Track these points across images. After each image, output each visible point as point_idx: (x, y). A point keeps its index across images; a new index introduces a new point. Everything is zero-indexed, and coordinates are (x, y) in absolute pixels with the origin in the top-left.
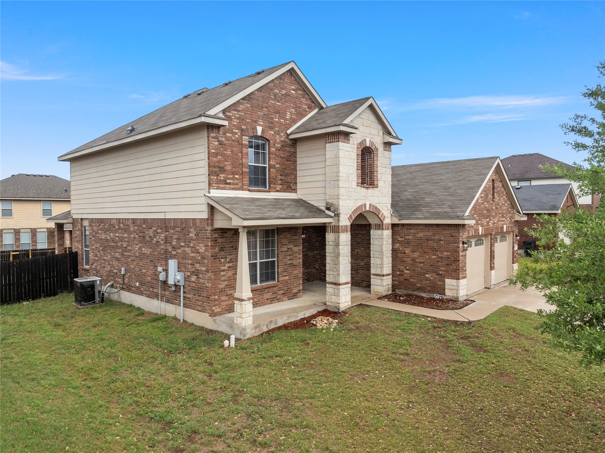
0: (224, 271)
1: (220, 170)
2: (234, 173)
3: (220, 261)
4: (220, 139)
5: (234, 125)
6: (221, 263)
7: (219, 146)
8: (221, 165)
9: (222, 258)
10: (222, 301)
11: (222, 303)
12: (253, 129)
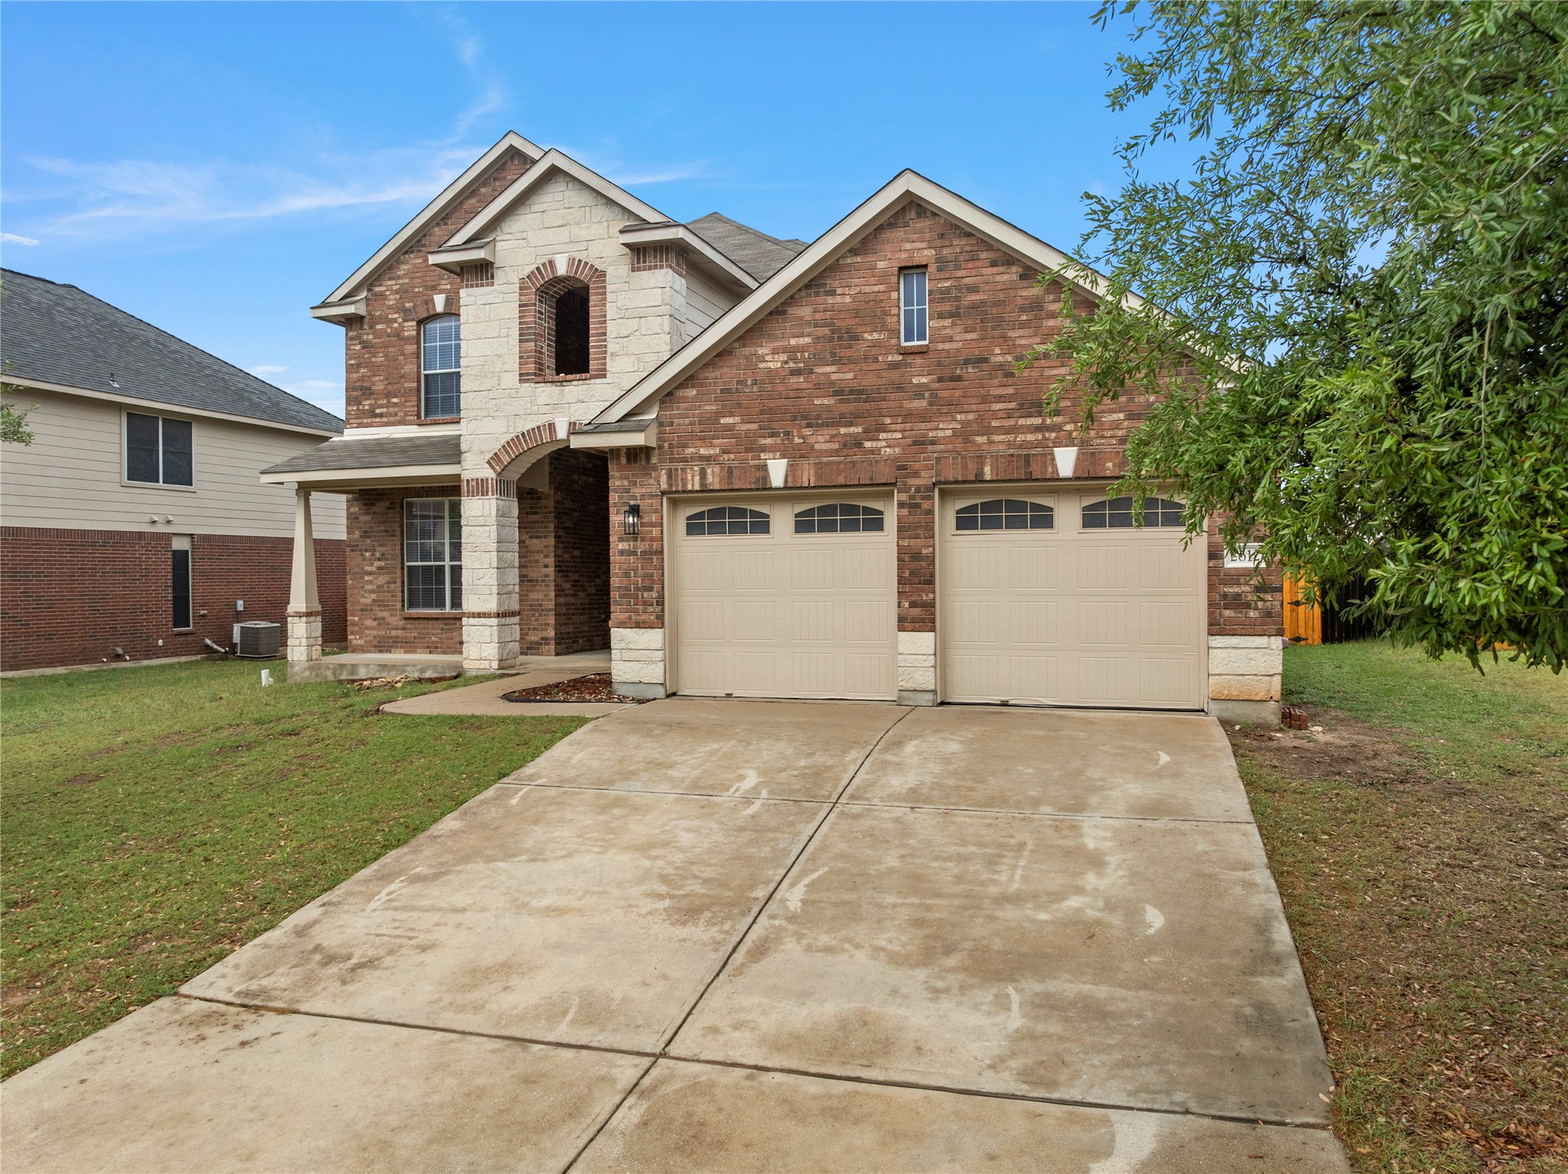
0: (370, 573)
1: (364, 394)
2: (388, 395)
3: (362, 555)
4: (365, 337)
5: (389, 307)
6: (364, 560)
7: (363, 351)
8: (366, 384)
9: (366, 550)
10: (367, 628)
11: (367, 632)
12: (427, 303)
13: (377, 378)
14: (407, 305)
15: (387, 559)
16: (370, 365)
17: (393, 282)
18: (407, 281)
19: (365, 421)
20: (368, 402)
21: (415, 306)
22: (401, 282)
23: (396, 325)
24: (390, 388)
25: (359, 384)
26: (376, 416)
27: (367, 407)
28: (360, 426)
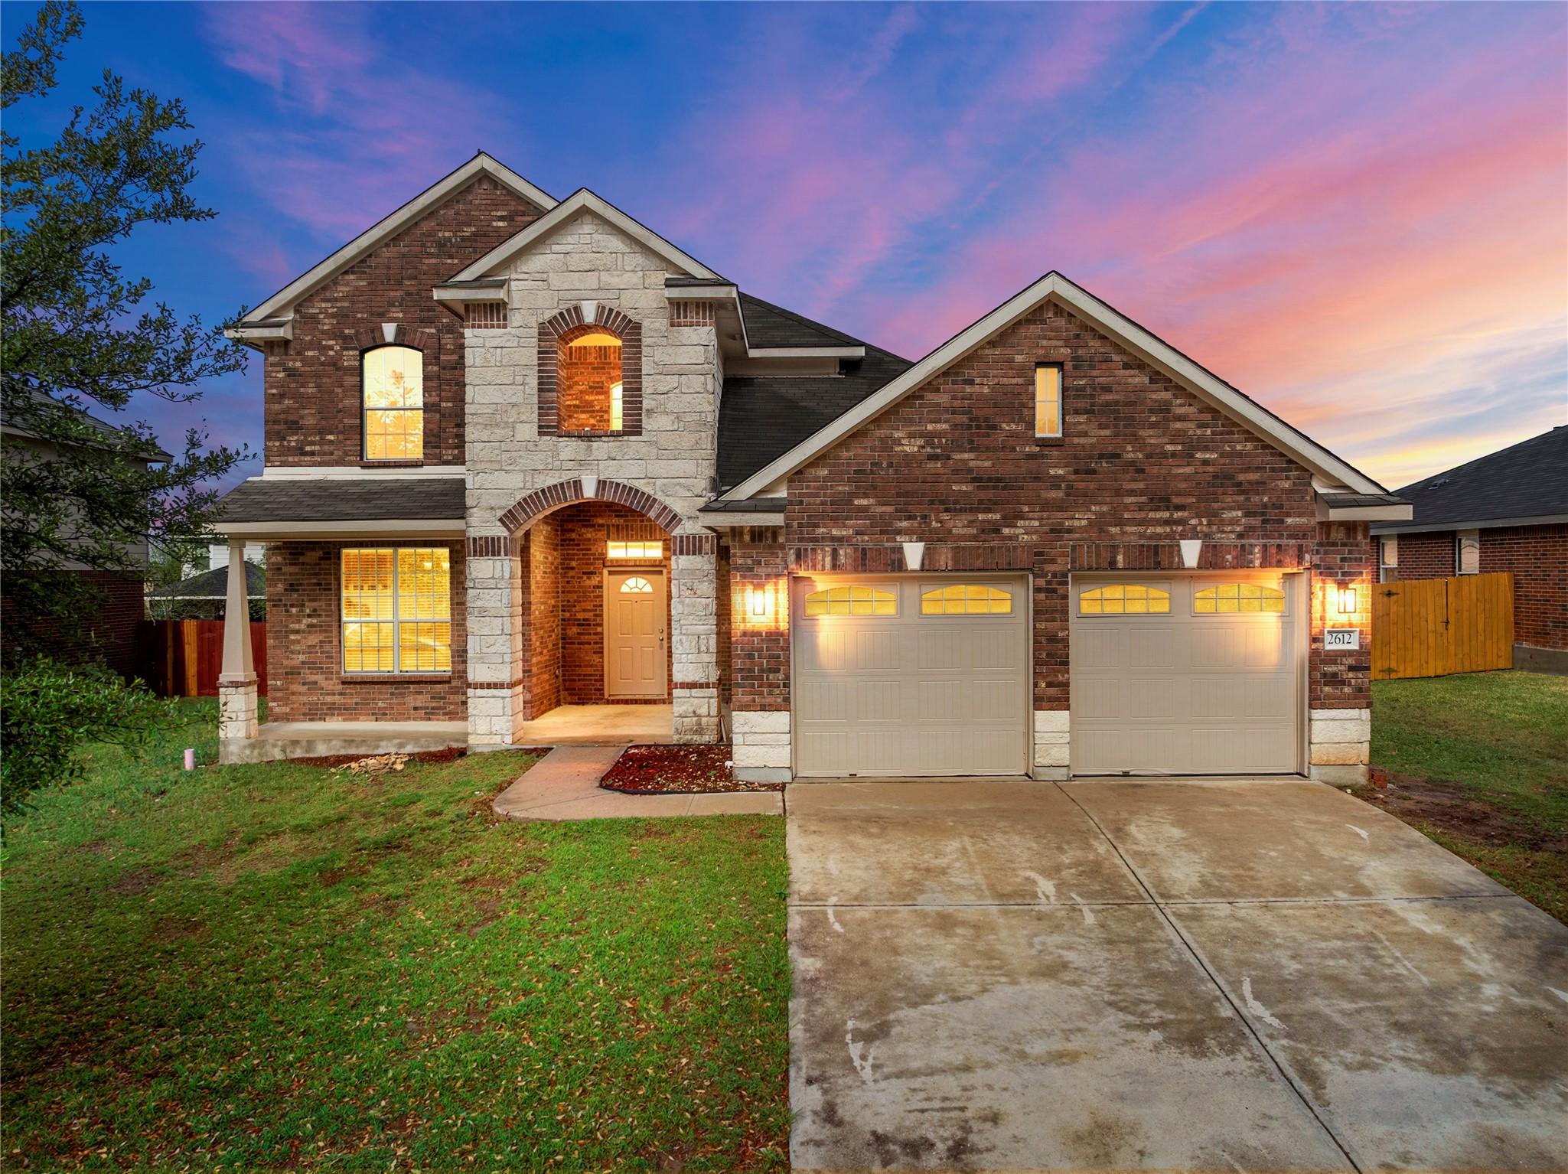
0: (297, 632)
1: (289, 428)
2: (322, 432)
3: (287, 611)
4: (291, 364)
5: (324, 332)
6: (290, 616)
7: (288, 379)
8: (291, 418)
9: (292, 606)
10: (293, 694)
11: (294, 698)
12: (373, 332)
13: (306, 412)
14: (347, 331)
15: (319, 616)
16: (296, 396)
17: (329, 305)
18: (346, 304)
19: (291, 459)
20: (295, 438)
21: (357, 333)
22: (339, 305)
23: (331, 353)
24: (324, 423)
25: (282, 416)
26: (306, 454)
27: (293, 444)
28: (283, 464)
